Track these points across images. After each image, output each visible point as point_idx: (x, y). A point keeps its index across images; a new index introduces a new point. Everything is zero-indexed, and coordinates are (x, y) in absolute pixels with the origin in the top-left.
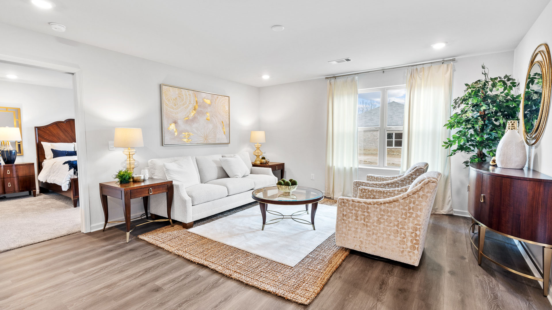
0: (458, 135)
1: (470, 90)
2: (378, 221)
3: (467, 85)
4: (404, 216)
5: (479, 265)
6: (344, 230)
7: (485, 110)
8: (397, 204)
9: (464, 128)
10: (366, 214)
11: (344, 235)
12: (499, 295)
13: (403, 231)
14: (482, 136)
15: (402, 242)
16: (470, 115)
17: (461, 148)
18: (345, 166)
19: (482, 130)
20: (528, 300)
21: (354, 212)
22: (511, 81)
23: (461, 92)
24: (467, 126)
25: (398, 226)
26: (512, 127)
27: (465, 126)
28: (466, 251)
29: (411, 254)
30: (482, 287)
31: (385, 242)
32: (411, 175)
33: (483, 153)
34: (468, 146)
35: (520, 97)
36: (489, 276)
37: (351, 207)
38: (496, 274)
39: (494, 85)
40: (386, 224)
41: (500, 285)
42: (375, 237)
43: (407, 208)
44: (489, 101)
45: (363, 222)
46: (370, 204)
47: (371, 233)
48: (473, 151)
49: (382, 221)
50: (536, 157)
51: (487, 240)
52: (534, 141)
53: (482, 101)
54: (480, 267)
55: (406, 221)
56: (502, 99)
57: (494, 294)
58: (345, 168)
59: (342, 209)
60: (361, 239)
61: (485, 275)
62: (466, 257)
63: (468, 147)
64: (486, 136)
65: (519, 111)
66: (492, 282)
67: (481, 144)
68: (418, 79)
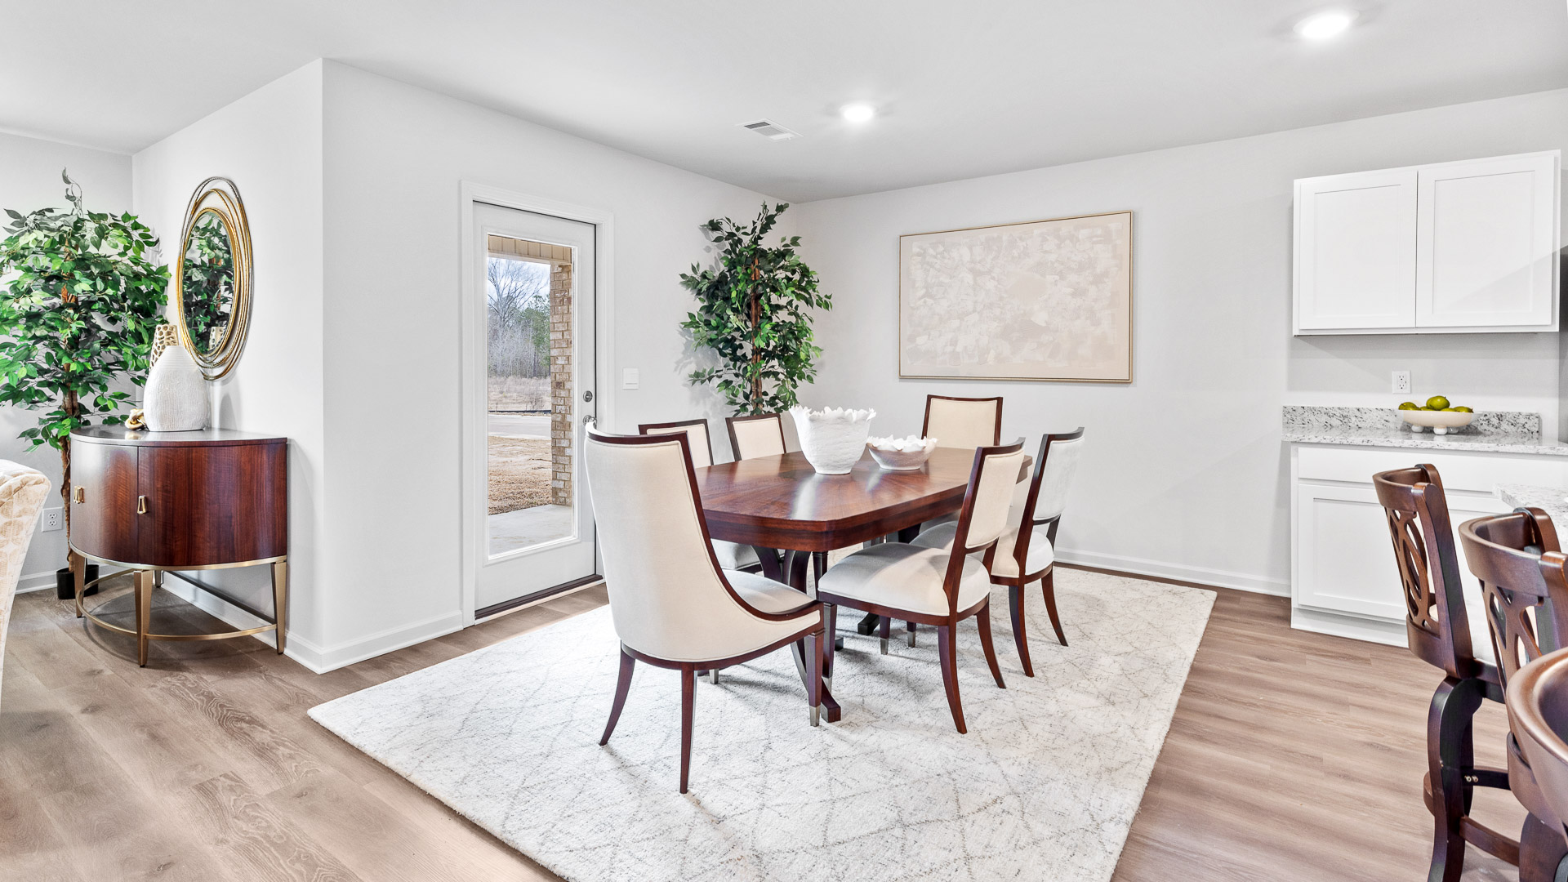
0: (5, 357)
1: (29, 238)
3: (15, 215)
5: (141, 667)
9: (22, 337)
12: (213, 690)
17: (13, 393)
19: (75, 343)
20: (261, 672)
22: (141, 231)
24: (33, 332)
26: (169, 339)
27: (26, 331)
28: (93, 658)
30: (175, 696)
33: (79, 404)
34: (36, 388)
35: (166, 271)
36: (175, 673)
38: (187, 664)
39: (102, 233)
41: (205, 677)
44: (95, 271)
48: (50, 399)
50: (226, 403)
51: (125, 619)
52: (218, 371)
53: (75, 269)
54: (146, 669)
56: (127, 270)
57: (203, 694)
61: (166, 676)
62: (101, 667)
63: (37, 392)
65: (164, 303)
66: (186, 679)
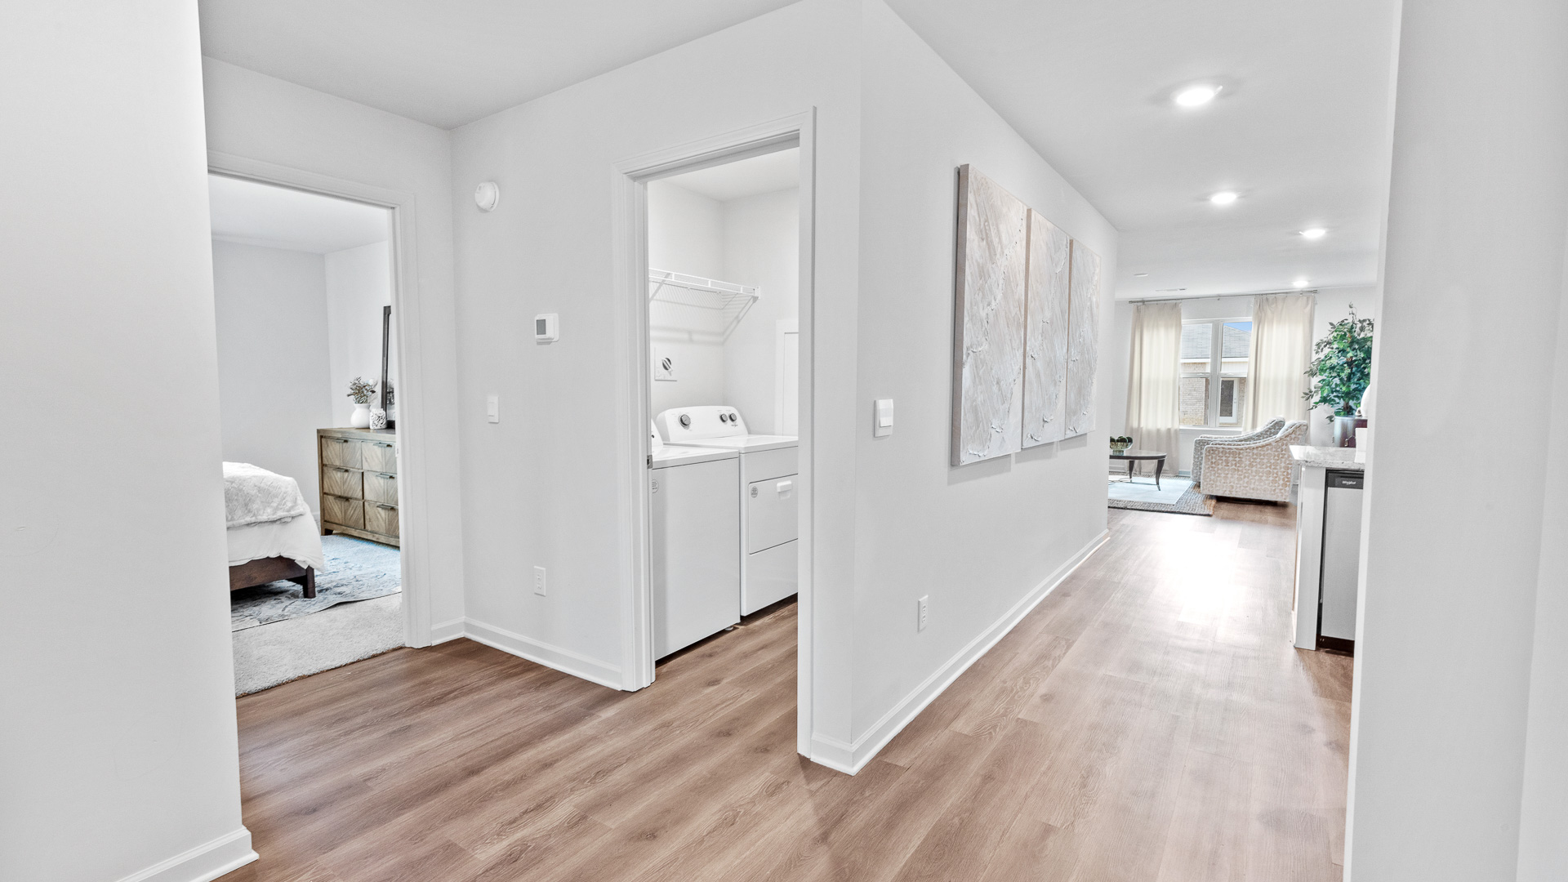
0: (1320, 385)
1: (1335, 334)
2: (1251, 465)
3: (1331, 324)
4: (1276, 458)
6: (1212, 477)
7: (1352, 357)
8: (1270, 447)
9: (1328, 377)
10: (1237, 459)
11: (1212, 482)
13: (1275, 471)
14: (1349, 386)
15: (1274, 481)
16: (1334, 361)
17: (1324, 400)
18: (1159, 426)
19: (1349, 378)
21: (1224, 458)
23: (1323, 332)
24: (1331, 374)
25: (1270, 467)
27: (1329, 374)
29: (1283, 491)
31: (1257, 483)
32: (1270, 429)
34: (1333, 398)
37: (1221, 454)
40: (1259, 466)
42: (1246, 480)
43: (1279, 450)
44: (1357, 347)
45: (1234, 467)
46: (1242, 449)
47: (1242, 477)
48: (1338, 403)
49: (1254, 464)
53: (1349, 346)
55: (1279, 461)
58: (1158, 430)
59: (1210, 457)
60: (1232, 484)
64: (1353, 387)
67: (1349, 395)
68: (1269, 313)
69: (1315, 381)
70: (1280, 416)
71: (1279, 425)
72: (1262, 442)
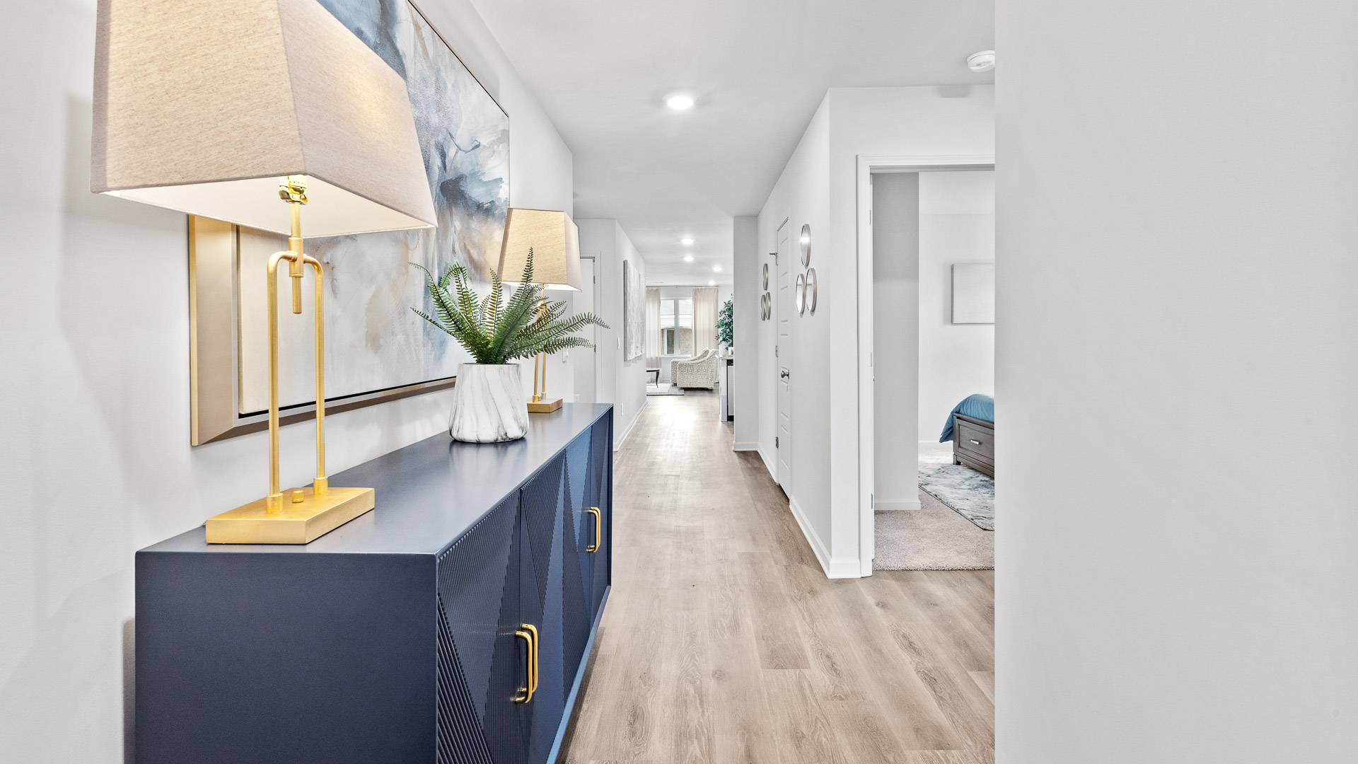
3: (722, 304)
6: (681, 379)
8: (703, 363)
13: (708, 375)
15: (708, 378)
16: (723, 322)
21: (685, 370)
23: (719, 307)
29: (711, 382)
31: (700, 381)
37: (683, 368)
45: (690, 373)
49: (699, 371)
59: (679, 370)
60: (690, 381)
68: (699, 296)
69: (720, 330)
70: (707, 348)
71: (707, 352)
72: (701, 360)
